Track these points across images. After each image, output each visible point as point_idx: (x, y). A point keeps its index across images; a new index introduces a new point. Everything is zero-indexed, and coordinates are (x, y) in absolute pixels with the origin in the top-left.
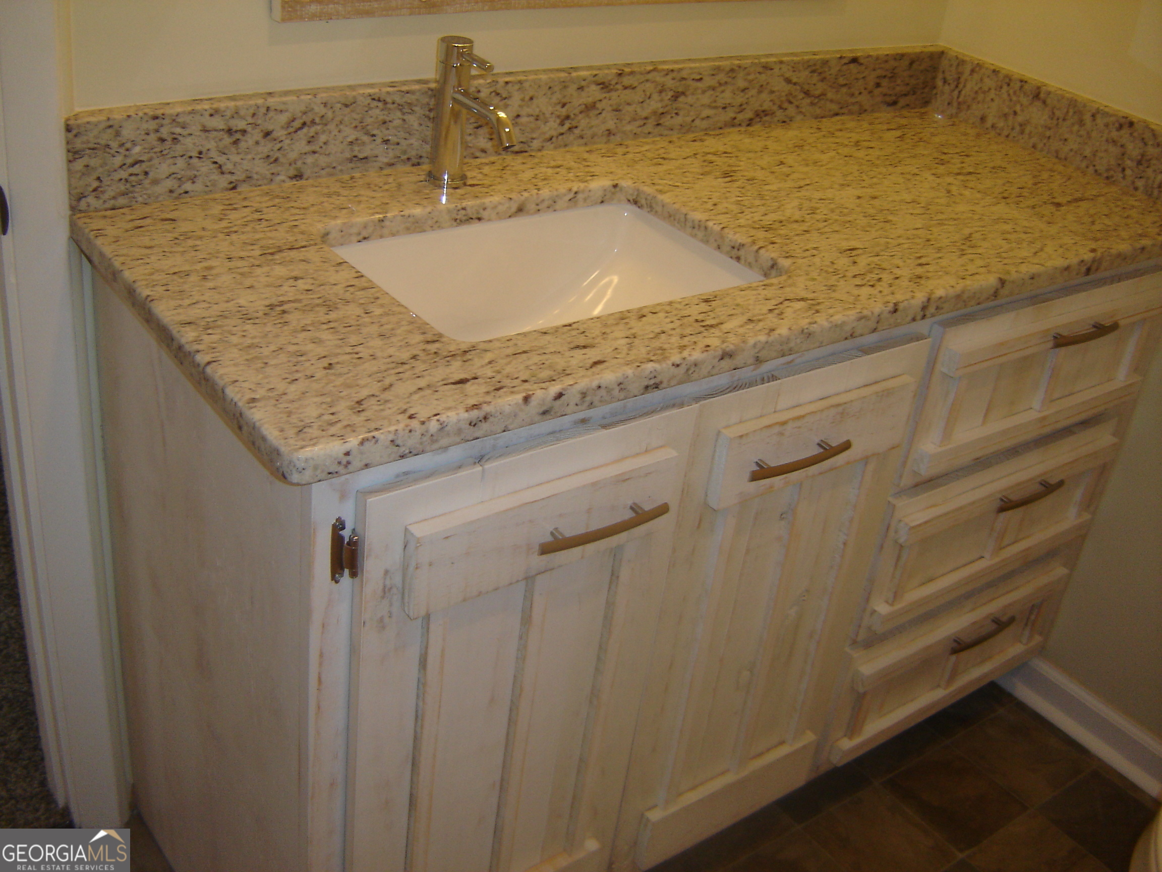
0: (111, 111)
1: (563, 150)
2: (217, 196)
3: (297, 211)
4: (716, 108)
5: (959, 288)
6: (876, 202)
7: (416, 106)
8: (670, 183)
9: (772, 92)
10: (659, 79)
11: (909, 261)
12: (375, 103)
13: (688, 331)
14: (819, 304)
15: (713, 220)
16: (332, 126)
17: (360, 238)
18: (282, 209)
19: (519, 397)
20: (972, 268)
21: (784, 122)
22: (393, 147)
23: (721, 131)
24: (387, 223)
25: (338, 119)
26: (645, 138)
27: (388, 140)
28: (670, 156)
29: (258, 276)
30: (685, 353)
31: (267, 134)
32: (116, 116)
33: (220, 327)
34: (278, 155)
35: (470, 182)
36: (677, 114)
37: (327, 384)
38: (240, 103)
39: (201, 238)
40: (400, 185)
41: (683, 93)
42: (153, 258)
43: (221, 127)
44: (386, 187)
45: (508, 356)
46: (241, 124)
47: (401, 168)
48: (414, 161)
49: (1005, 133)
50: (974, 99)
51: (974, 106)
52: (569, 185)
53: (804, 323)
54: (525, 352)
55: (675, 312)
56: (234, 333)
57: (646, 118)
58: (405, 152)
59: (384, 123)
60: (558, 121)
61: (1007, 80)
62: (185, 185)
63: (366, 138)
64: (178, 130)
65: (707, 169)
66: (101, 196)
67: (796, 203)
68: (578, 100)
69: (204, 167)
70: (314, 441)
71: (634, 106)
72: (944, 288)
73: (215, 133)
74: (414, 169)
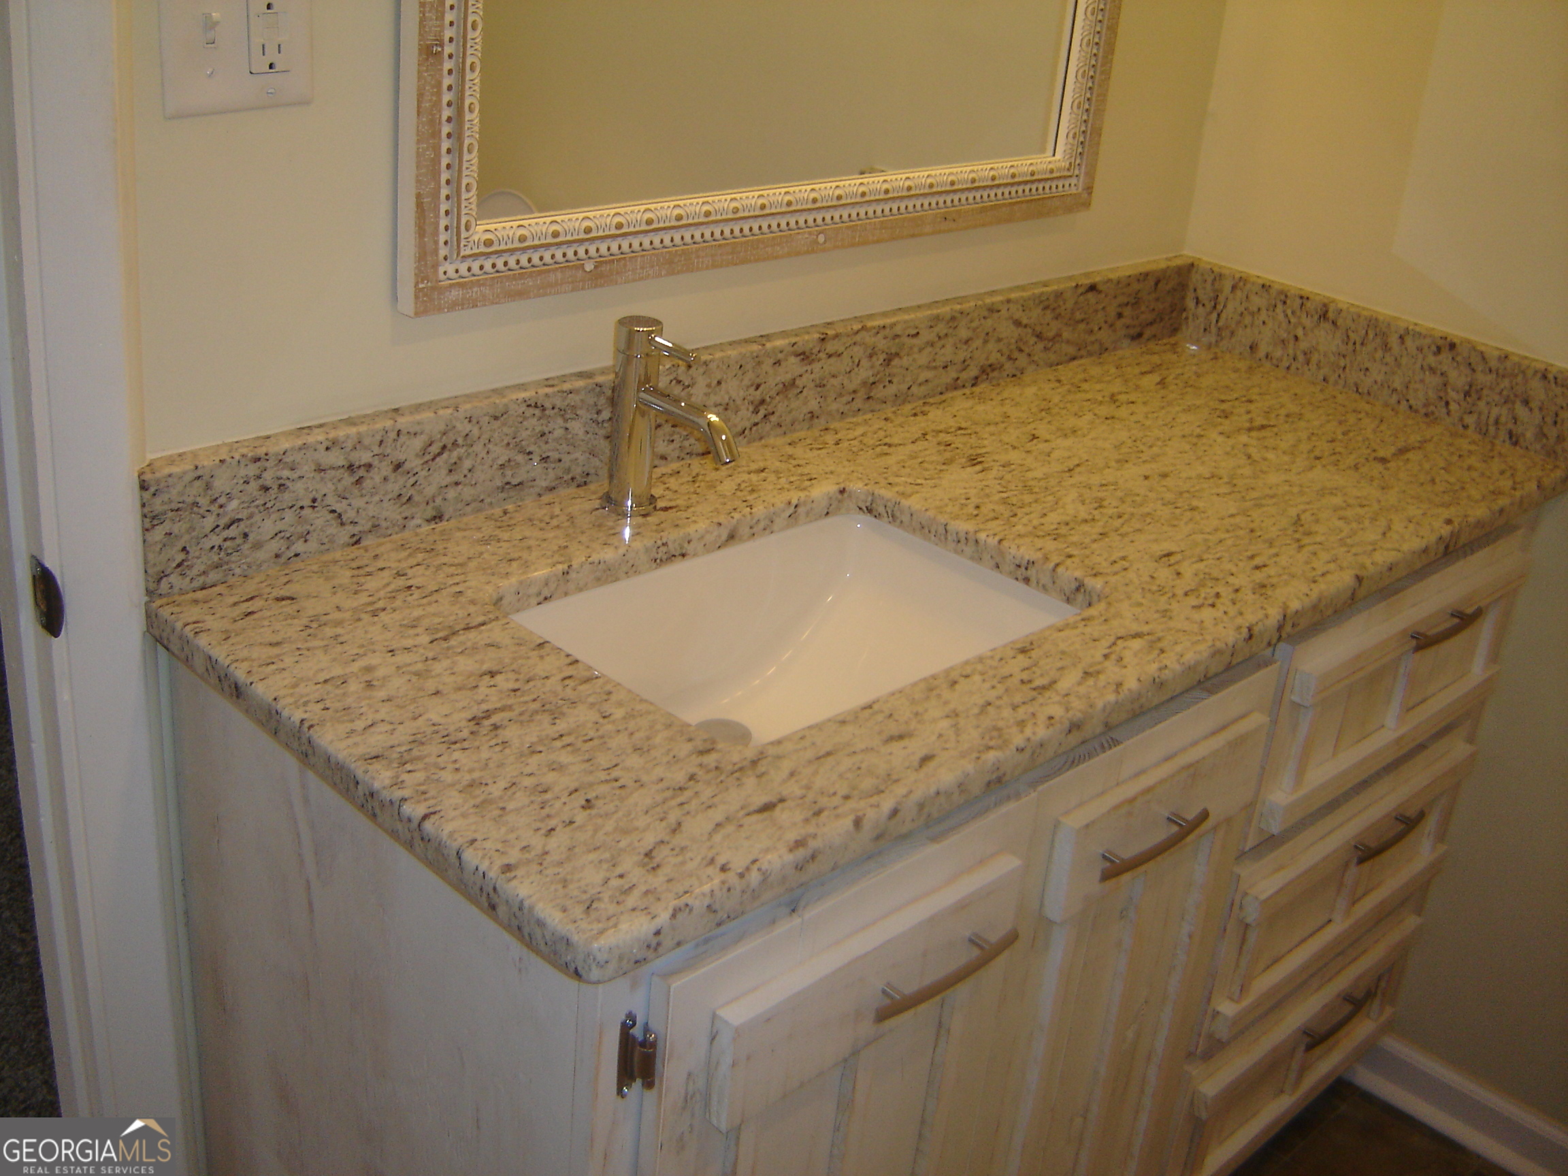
0: (195, 454)
1: (756, 444)
2: (338, 555)
3: (452, 570)
4: (935, 368)
5: (1314, 595)
6: (1169, 482)
7: (581, 408)
8: (909, 480)
9: (999, 340)
10: (869, 339)
11: (1241, 564)
12: (531, 411)
13: (1018, 699)
14: (1159, 639)
15: (985, 530)
16: (478, 447)
17: (541, 598)
18: (432, 569)
19: (848, 822)
20: (1320, 566)
21: (1014, 376)
22: (553, 465)
23: (943, 397)
24: (573, 575)
25: (485, 437)
26: (854, 416)
27: (548, 457)
28: (895, 440)
29: (439, 675)
30: (1028, 731)
31: (398, 466)
32: (206, 463)
33: (419, 758)
34: (411, 492)
35: (660, 504)
36: (890, 382)
37: (596, 831)
38: (363, 428)
39: (339, 623)
40: (571, 518)
41: (897, 354)
42: (288, 661)
43: (341, 464)
44: (555, 522)
45: (810, 762)
46: (365, 457)
47: (564, 492)
48: (580, 480)
49: (1285, 363)
50: (1238, 323)
51: (1240, 332)
52: (786, 496)
53: (1153, 668)
54: (829, 754)
55: (991, 673)
56: (442, 766)
57: (855, 392)
58: (568, 470)
59: (543, 435)
60: (751, 408)
61: (1283, 297)
62: (296, 545)
63: (520, 458)
64: (286, 473)
65: (948, 455)
66: (188, 572)
67: (1073, 494)
68: (774, 379)
69: (320, 518)
70: (612, 921)
71: (841, 377)
72: (1298, 598)
73: (333, 472)
74: (581, 492)
